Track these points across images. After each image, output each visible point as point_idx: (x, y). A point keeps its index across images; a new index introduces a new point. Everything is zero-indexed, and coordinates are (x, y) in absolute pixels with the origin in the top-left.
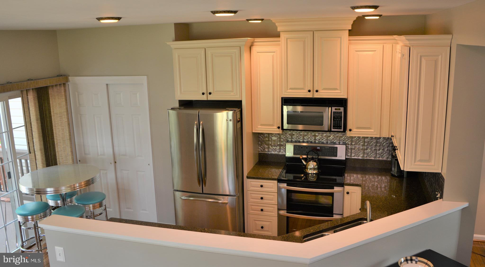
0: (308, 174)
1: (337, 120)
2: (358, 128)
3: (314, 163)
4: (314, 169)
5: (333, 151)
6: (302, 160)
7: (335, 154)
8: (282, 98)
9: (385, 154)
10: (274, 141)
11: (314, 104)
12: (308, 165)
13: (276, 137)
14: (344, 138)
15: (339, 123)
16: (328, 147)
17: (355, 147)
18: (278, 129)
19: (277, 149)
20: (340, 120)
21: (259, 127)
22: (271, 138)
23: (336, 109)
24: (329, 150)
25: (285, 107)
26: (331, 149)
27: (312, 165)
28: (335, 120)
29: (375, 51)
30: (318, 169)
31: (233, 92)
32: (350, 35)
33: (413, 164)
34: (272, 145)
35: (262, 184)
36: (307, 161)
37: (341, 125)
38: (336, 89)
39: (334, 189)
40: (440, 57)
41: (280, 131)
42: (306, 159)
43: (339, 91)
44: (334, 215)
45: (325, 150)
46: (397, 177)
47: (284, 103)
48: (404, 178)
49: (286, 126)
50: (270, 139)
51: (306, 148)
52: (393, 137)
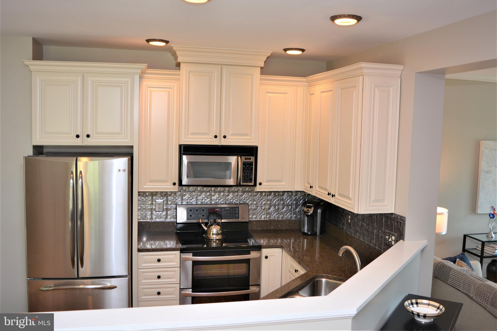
0: (210, 240)
1: (248, 172)
2: (268, 181)
3: (217, 227)
4: (217, 234)
5: (234, 212)
6: (202, 224)
7: (237, 215)
8: (180, 146)
9: (289, 213)
10: (159, 204)
11: (220, 153)
12: (209, 231)
13: (162, 199)
14: (244, 197)
15: (249, 175)
16: (229, 208)
17: (256, 207)
18: (173, 186)
19: (163, 214)
20: (250, 172)
21: (148, 184)
22: (155, 201)
23: (246, 159)
24: (229, 212)
25: (185, 158)
26: (231, 210)
27: (215, 229)
28: (245, 172)
29: (286, 93)
30: (222, 234)
31: (122, 134)
32: (262, 73)
33: (368, 206)
34: (157, 210)
35: (159, 257)
36: (208, 226)
37: (251, 178)
38: (246, 135)
39: (250, 254)
40: (392, 88)
41: (176, 188)
42: (206, 224)
43: (250, 138)
44: (251, 287)
45: (225, 212)
46: (311, 236)
47: (183, 152)
48: (317, 236)
49: (185, 181)
50: (154, 203)
51: (202, 210)
52: (312, 188)
